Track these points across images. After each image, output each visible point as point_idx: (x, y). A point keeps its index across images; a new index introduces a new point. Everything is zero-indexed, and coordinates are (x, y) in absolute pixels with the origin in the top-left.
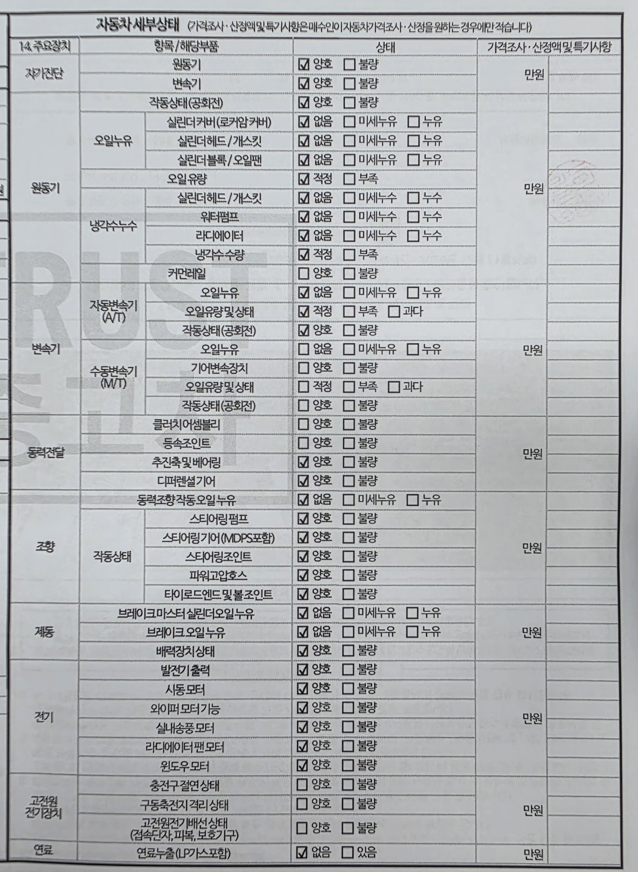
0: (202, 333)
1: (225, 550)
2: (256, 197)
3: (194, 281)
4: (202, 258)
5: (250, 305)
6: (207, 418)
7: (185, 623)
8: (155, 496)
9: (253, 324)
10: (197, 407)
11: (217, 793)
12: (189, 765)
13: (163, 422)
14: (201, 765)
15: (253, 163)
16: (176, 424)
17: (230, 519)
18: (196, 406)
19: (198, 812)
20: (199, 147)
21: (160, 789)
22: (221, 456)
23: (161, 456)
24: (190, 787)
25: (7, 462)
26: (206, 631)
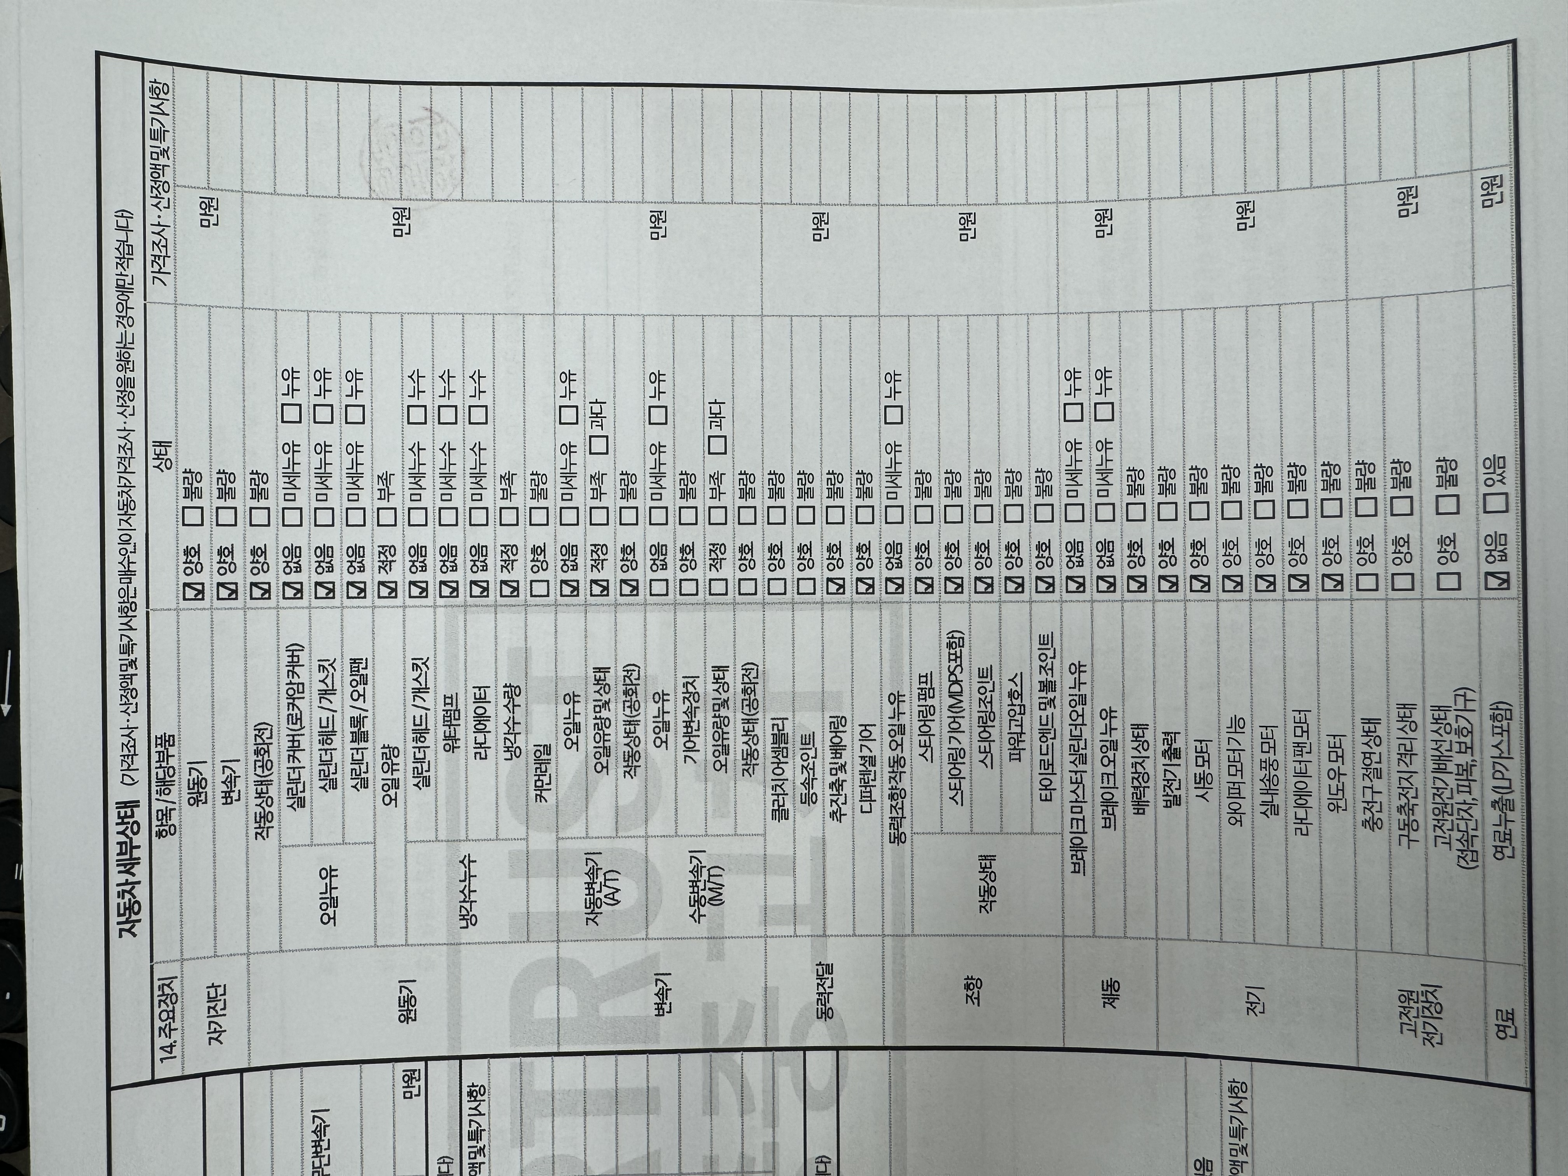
0: (635, 749)
1: (975, 707)
2: (417, 666)
3: (553, 762)
4: (518, 750)
5: (591, 674)
6: (770, 739)
7: (1094, 769)
8: (891, 818)
9: (620, 668)
10: (752, 755)
11: (1384, 722)
12: (1335, 766)
13: (776, 807)
14: (1333, 748)
15: (362, 672)
16: (778, 787)
17: (925, 699)
18: (750, 755)
19: (1421, 754)
20: (337, 757)
21: (1377, 815)
22: (827, 715)
23: (829, 810)
24: (1374, 766)
25: (840, 1052)
26: (1107, 737)
